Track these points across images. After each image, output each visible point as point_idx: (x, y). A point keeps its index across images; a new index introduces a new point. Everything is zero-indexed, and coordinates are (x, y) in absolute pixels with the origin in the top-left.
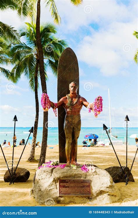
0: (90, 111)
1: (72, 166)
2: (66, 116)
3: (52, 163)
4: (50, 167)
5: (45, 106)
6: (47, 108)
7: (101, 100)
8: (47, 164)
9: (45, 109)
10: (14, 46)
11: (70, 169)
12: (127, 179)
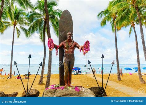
0: (81, 51)
1: (68, 87)
2: (64, 54)
3: (55, 86)
4: (53, 89)
5: (51, 46)
6: (51, 49)
7: (89, 43)
8: (52, 87)
9: (50, 49)
10: (31, 14)
11: (68, 89)
12: (103, 94)
